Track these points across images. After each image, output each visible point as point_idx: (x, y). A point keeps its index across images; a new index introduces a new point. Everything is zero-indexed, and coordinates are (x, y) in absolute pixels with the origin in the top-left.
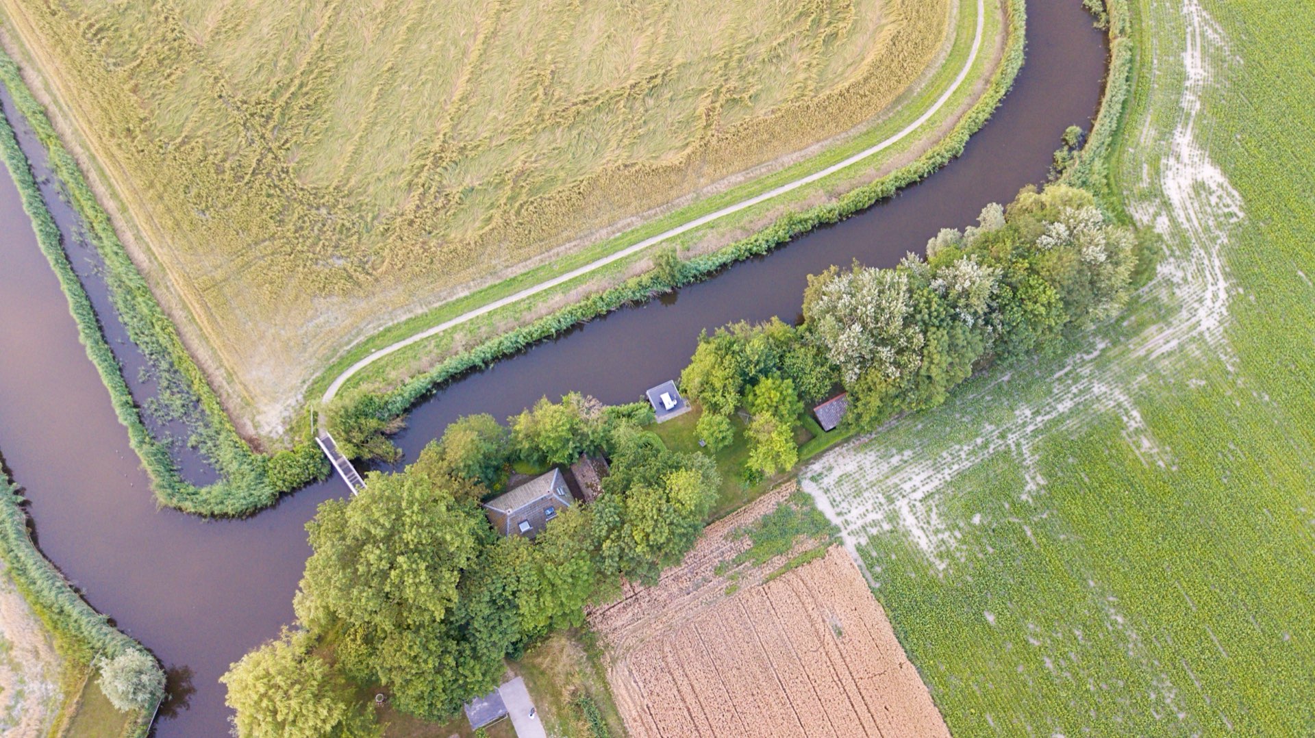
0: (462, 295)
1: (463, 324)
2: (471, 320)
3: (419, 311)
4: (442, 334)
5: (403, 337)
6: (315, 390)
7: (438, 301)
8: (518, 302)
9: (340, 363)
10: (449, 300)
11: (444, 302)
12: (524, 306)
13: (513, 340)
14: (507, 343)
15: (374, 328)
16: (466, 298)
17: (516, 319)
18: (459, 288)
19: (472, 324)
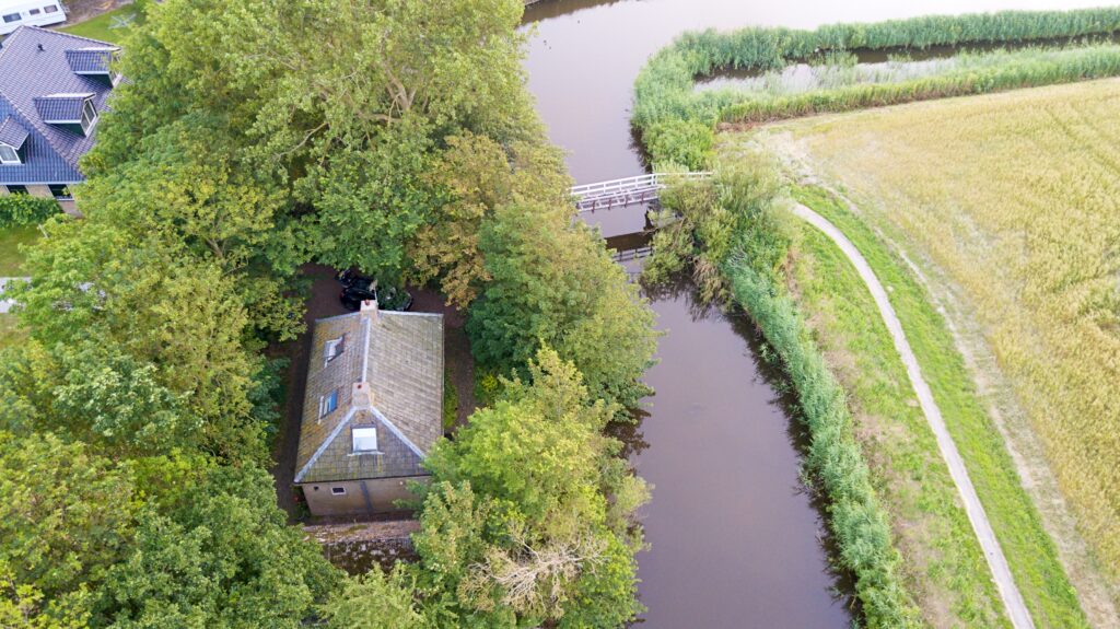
0: (1023, 472)
1: (933, 448)
2: (945, 470)
3: (980, 381)
4: (913, 403)
5: (914, 338)
6: (818, 197)
7: (1007, 421)
8: (989, 587)
9: (873, 240)
10: (1009, 444)
11: (1003, 431)
12: (976, 600)
13: (864, 528)
14: (854, 511)
15: (944, 301)
16: (1013, 478)
17: (933, 573)
18: (1044, 470)
19: (932, 468)
